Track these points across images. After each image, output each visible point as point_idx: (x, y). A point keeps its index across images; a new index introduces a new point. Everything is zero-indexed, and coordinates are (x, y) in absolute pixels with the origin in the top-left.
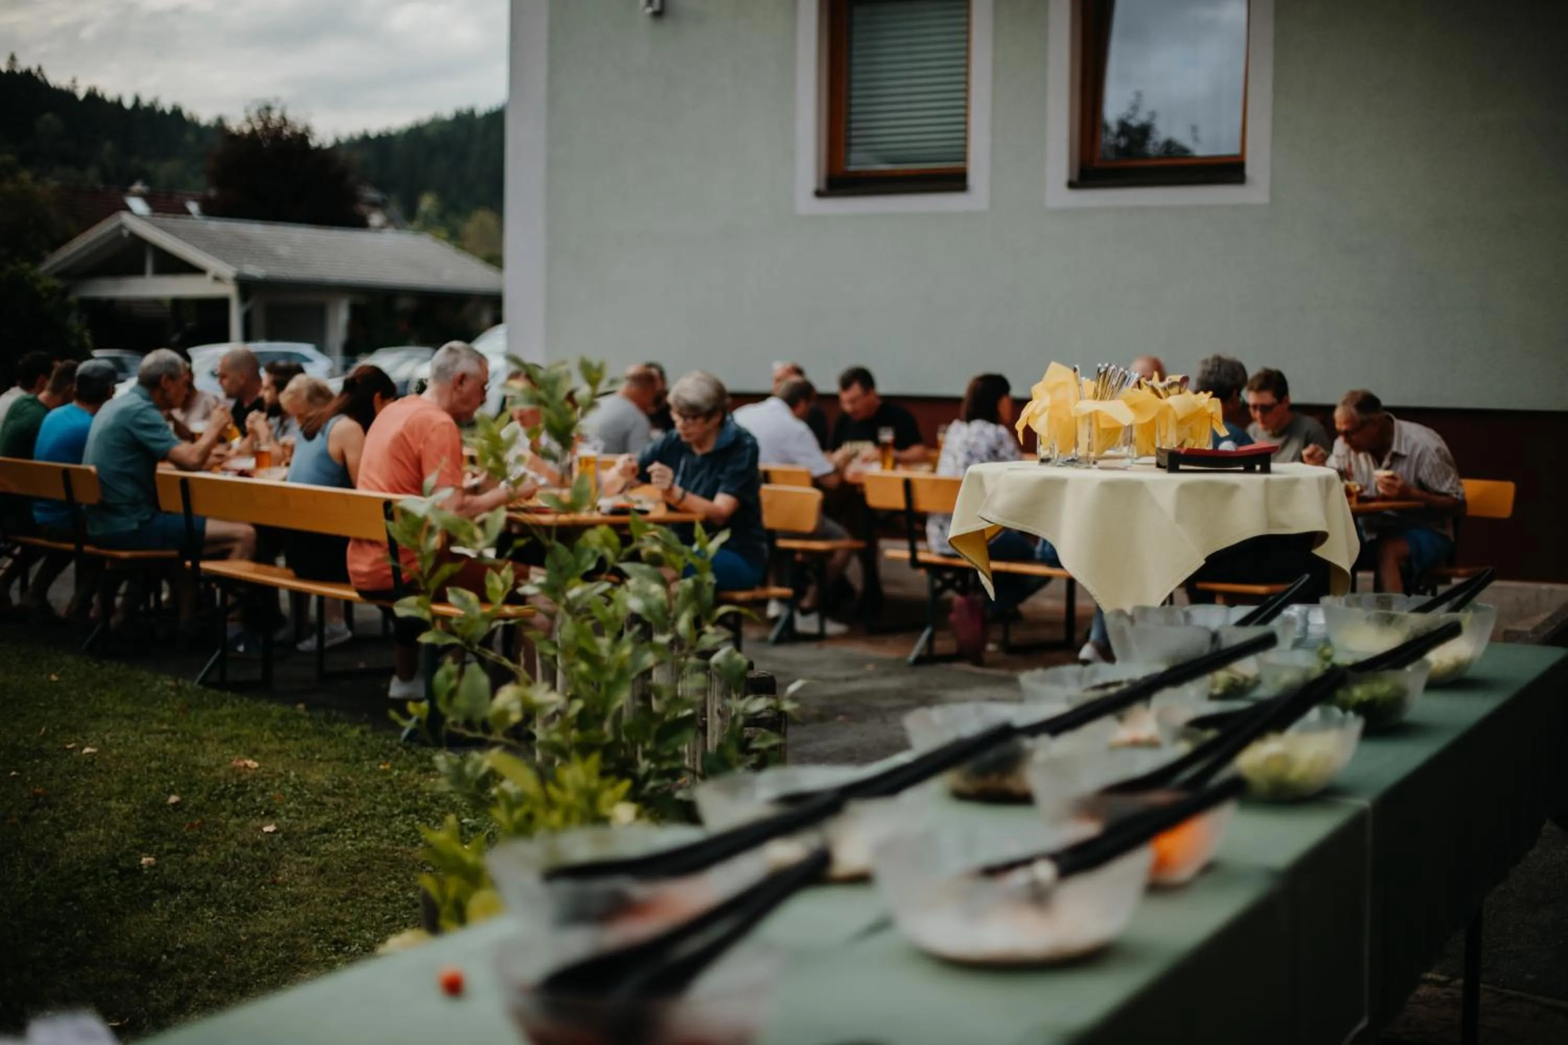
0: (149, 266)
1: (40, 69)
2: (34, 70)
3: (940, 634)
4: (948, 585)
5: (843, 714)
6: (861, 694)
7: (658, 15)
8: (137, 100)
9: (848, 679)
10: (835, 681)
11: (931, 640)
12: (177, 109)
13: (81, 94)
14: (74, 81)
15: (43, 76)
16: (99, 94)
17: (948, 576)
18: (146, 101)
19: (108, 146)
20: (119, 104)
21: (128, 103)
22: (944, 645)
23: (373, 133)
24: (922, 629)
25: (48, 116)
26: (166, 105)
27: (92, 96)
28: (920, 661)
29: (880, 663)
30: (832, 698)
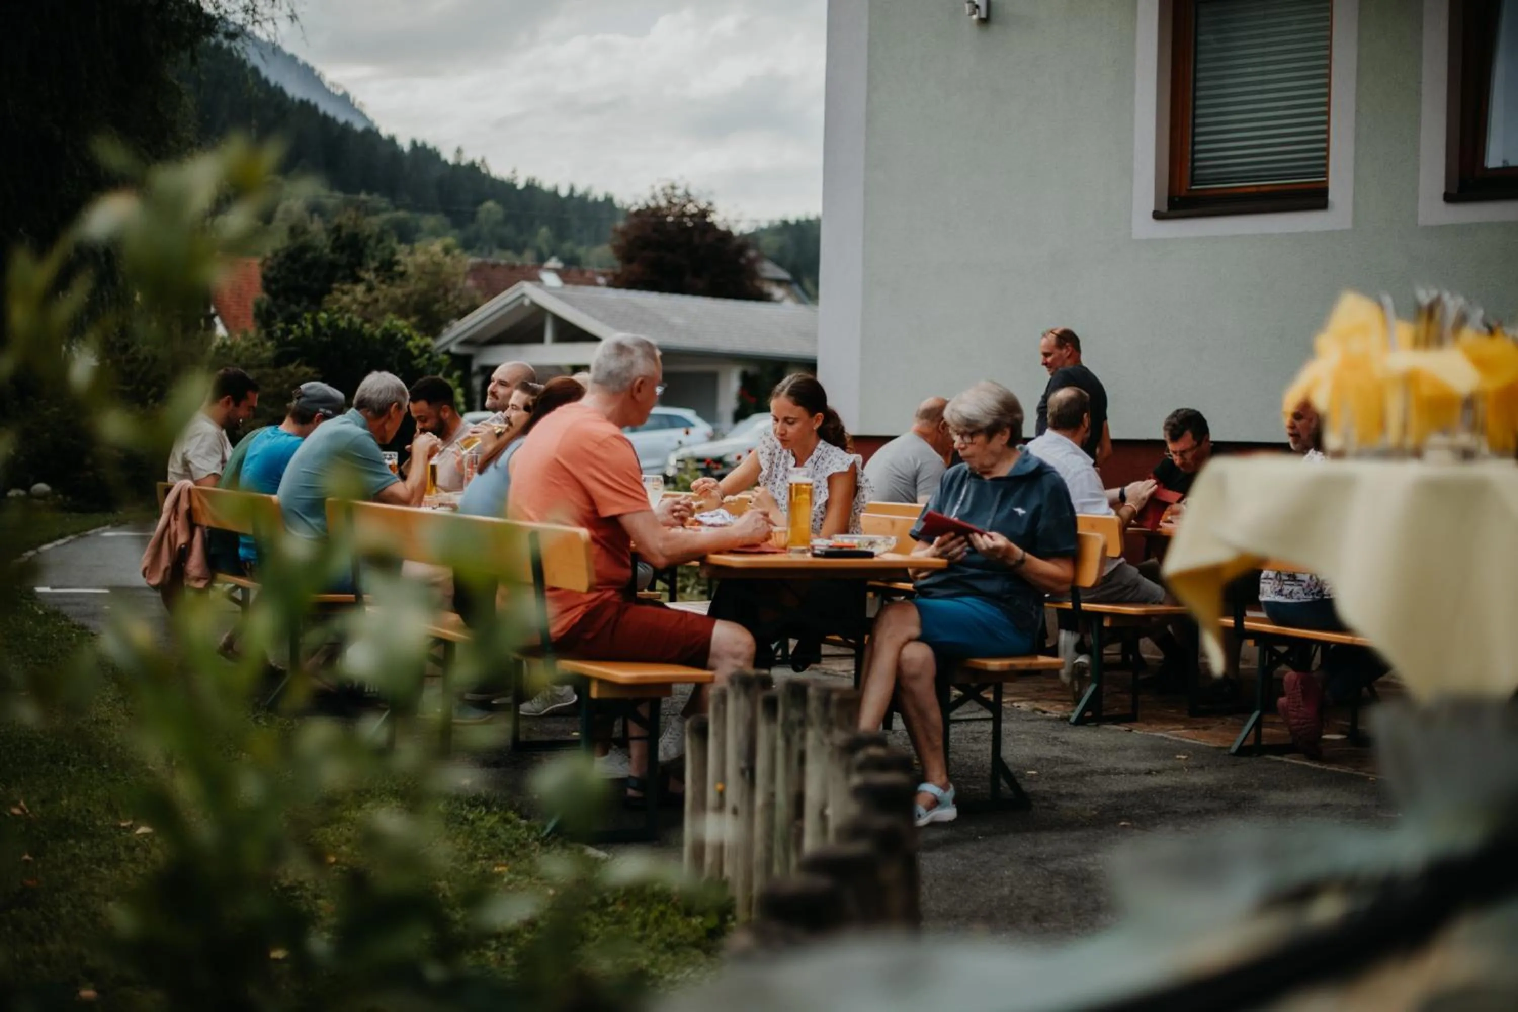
0: (549, 334)
1: (483, 161)
2: (478, 161)
3: (1268, 718)
4: (1282, 659)
5: (1129, 818)
6: (1159, 791)
7: (984, 21)
8: (572, 189)
9: (1149, 772)
10: (1136, 773)
11: (1258, 725)
12: (609, 196)
13: (521, 185)
14: (513, 172)
15: (486, 166)
16: (537, 183)
17: (1283, 649)
18: (579, 191)
19: (544, 231)
20: (555, 194)
21: (564, 192)
22: (1272, 732)
23: (792, 219)
24: (1251, 713)
25: (490, 205)
26: (599, 194)
27: (531, 187)
28: (1243, 751)
29: (1196, 751)
30: (1122, 795)
